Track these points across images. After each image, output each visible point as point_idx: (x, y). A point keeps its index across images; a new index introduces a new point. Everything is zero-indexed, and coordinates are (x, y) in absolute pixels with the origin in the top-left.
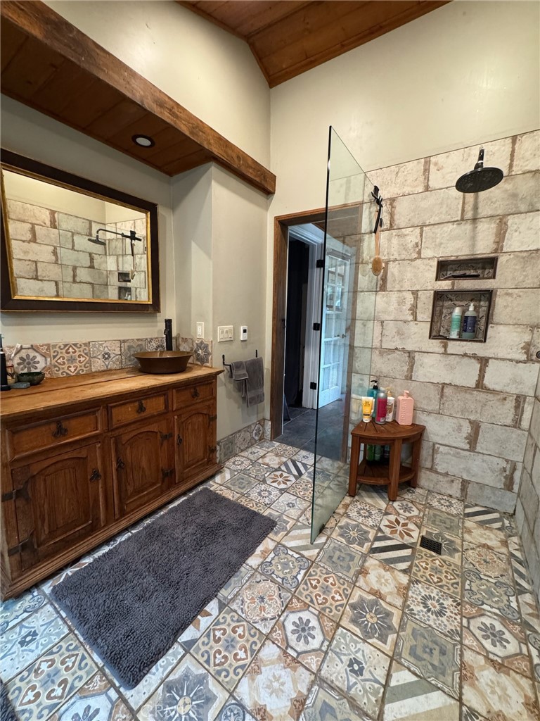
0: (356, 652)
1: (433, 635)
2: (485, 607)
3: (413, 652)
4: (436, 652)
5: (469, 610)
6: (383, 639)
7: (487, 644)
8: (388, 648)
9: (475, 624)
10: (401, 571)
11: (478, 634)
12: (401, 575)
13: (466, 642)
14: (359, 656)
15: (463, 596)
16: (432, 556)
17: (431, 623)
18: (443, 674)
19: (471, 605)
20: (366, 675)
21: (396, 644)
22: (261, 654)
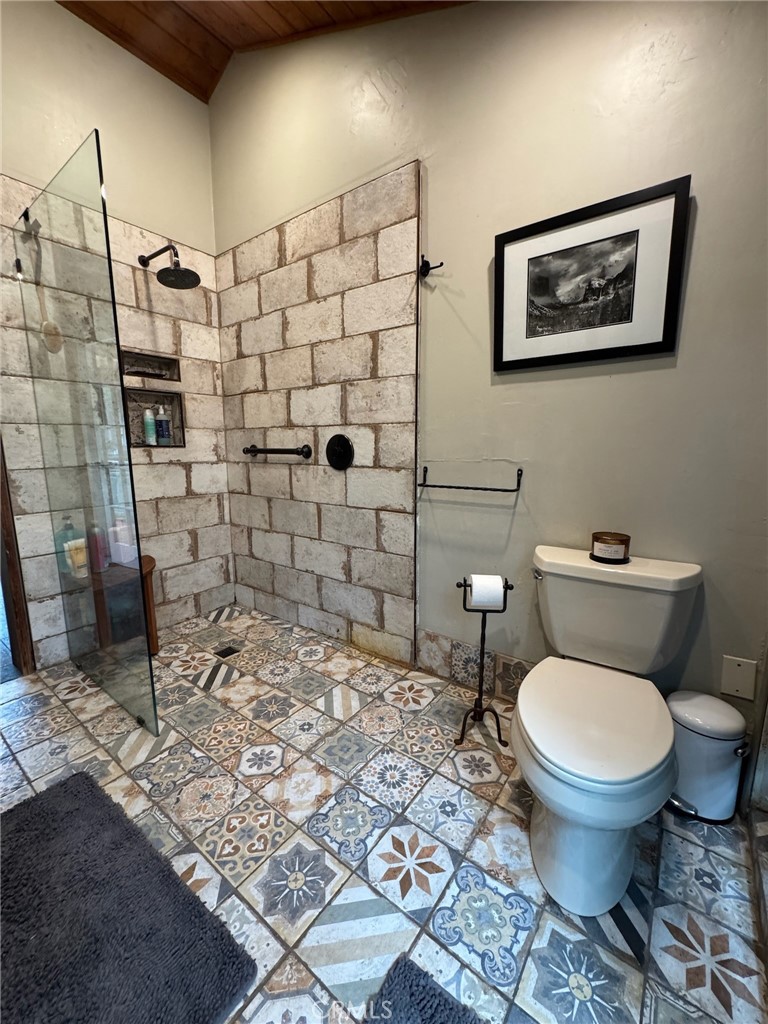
0: (295, 723)
1: (300, 679)
2: (293, 648)
3: (308, 693)
4: (311, 682)
5: (291, 656)
6: (292, 706)
7: (314, 658)
8: (299, 705)
9: (300, 657)
10: (240, 677)
11: (307, 659)
12: (243, 679)
13: (310, 666)
14: (298, 723)
15: (280, 655)
16: (238, 656)
17: (291, 677)
18: (324, 684)
19: (288, 653)
20: (313, 722)
21: (299, 700)
22: (270, 800)
